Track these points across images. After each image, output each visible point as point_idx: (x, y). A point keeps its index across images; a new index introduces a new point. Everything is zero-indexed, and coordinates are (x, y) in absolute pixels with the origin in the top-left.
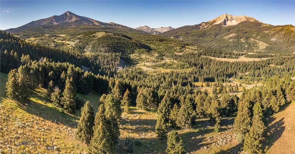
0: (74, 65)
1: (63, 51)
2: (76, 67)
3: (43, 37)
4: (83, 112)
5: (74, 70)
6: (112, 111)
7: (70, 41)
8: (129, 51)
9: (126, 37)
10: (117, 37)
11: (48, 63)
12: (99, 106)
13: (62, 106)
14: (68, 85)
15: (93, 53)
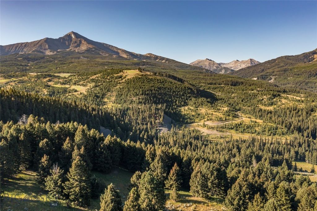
0: (86, 126)
1: (65, 102)
2: (89, 129)
3: (26, 78)
4: (104, 202)
5: (87, 134)
6: (150, 197)
7: (79, 85)
8: (179, 102)
9: (175, 78)
10: (158, 78)
11: (37, 125)
12: (130, 191)
13: (67, 196)
14: (77, 160)
15: (119, 105)
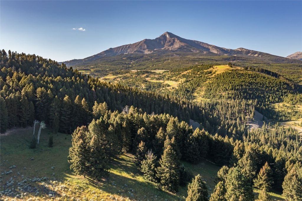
0: (176, 118)
1: (159, 96)
2: (180, 121)
3: (128, 75)
4: (191, 191)
5: (177, 126)
6: (238, 194)
7: (171, 80)
8: (272, 98)
9: (268, 73)
10: (250, 72)
11: (136, 115)
12: (216, 184)
13: (159, 180)
14: (168, 149)
15: (208, 100)
